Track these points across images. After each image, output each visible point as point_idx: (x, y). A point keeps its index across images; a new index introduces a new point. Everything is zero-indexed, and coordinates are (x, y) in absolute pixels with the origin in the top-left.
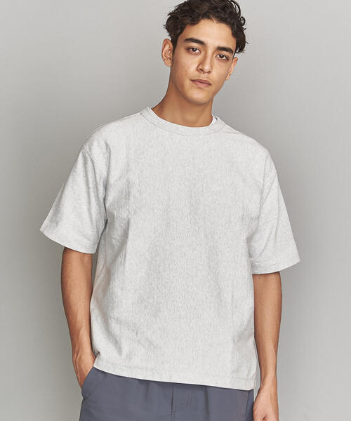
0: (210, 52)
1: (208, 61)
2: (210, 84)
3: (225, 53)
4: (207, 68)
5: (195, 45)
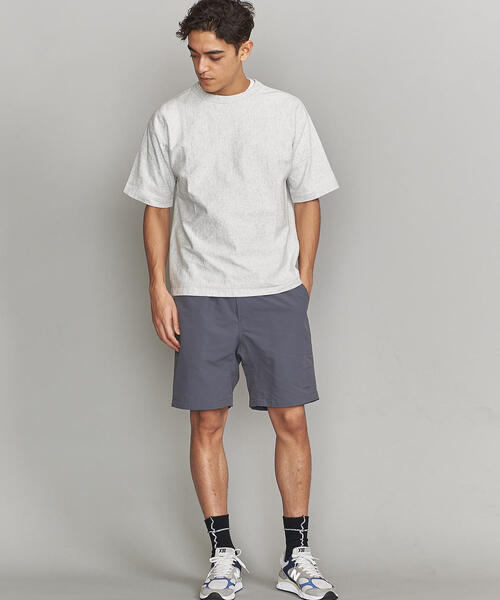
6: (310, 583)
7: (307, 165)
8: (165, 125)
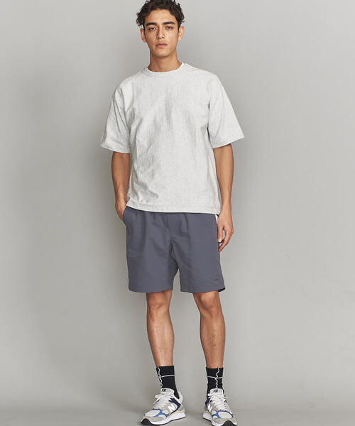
0: (161, 27)
1: (161, 32)
2: (166, 45)
3: (170, 25)
4: (161, 36)
5: (152, 26)
6: (217, 415)
7: (221, 121)
8: (122, 95)
